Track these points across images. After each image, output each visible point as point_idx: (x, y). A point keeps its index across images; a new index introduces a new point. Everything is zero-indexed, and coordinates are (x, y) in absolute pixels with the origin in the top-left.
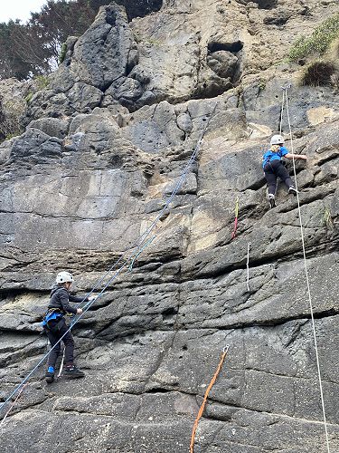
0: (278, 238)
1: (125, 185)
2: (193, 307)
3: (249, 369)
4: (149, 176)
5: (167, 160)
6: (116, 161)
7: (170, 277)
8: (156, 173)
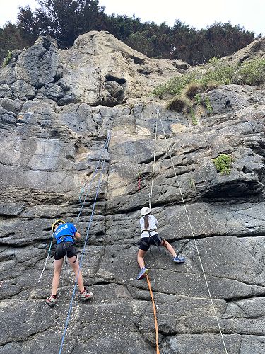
0: (165, 193)
1: (62, 151)
2: (115, 231)
3: (158, 268)
4: (77, 147)
5: (89, 139)
6: (55, 134)
7: (99, 211)
8: (82, 146)
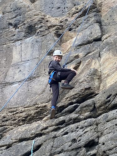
1: (41, 48)
2: (110, 135)
4: (58, 35)
5: (73, 19)
6: (31, 30)
7: (87, 114)
8: (66, 31)
